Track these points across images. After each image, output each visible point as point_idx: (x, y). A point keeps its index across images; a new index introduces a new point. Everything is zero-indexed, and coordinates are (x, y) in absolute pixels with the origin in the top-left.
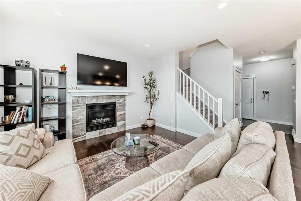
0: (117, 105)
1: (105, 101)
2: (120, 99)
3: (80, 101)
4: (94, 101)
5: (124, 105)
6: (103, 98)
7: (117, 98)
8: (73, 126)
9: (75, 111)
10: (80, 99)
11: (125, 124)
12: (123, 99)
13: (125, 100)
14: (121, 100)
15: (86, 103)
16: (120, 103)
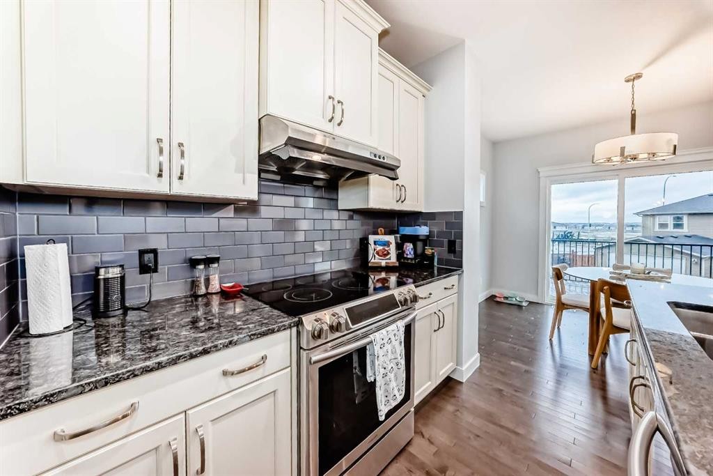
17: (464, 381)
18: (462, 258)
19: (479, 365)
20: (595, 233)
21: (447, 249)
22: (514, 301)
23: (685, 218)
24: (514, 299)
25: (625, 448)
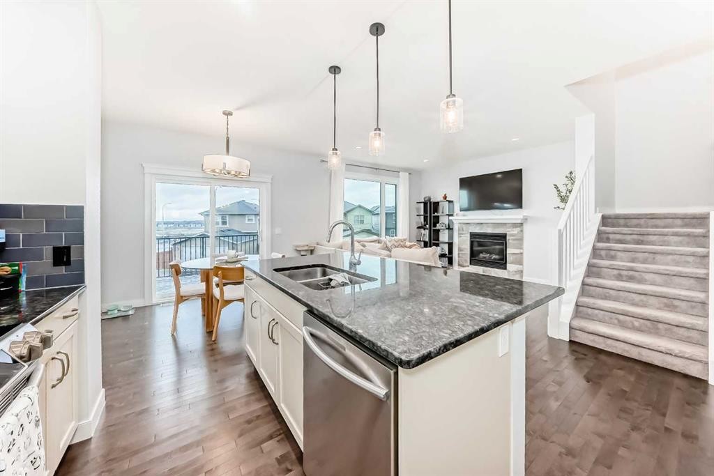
0: (508, 238)
1: (489, 230)
2: (514, 229)
3: (464, 228)
4: (477, 230)
5: (521, 240)
6: (488, 227)
7: (510, 227)
8: (459, 254)
9: (461, 238)
10: (464, 226)
11: (522, 272)
12: (518, 229)
13: (522, 231)
14: (516, 231)
15: (470, 231)
16: (513, 235)
17: (92, 435)
18: (83, 270)
19: (105, 403)
20: (168, 231)
21: (52, 261)
22: (116, 313)
23: (227, 216)
24: (116, 311)
25: (265, 403)
